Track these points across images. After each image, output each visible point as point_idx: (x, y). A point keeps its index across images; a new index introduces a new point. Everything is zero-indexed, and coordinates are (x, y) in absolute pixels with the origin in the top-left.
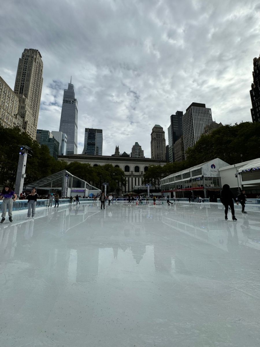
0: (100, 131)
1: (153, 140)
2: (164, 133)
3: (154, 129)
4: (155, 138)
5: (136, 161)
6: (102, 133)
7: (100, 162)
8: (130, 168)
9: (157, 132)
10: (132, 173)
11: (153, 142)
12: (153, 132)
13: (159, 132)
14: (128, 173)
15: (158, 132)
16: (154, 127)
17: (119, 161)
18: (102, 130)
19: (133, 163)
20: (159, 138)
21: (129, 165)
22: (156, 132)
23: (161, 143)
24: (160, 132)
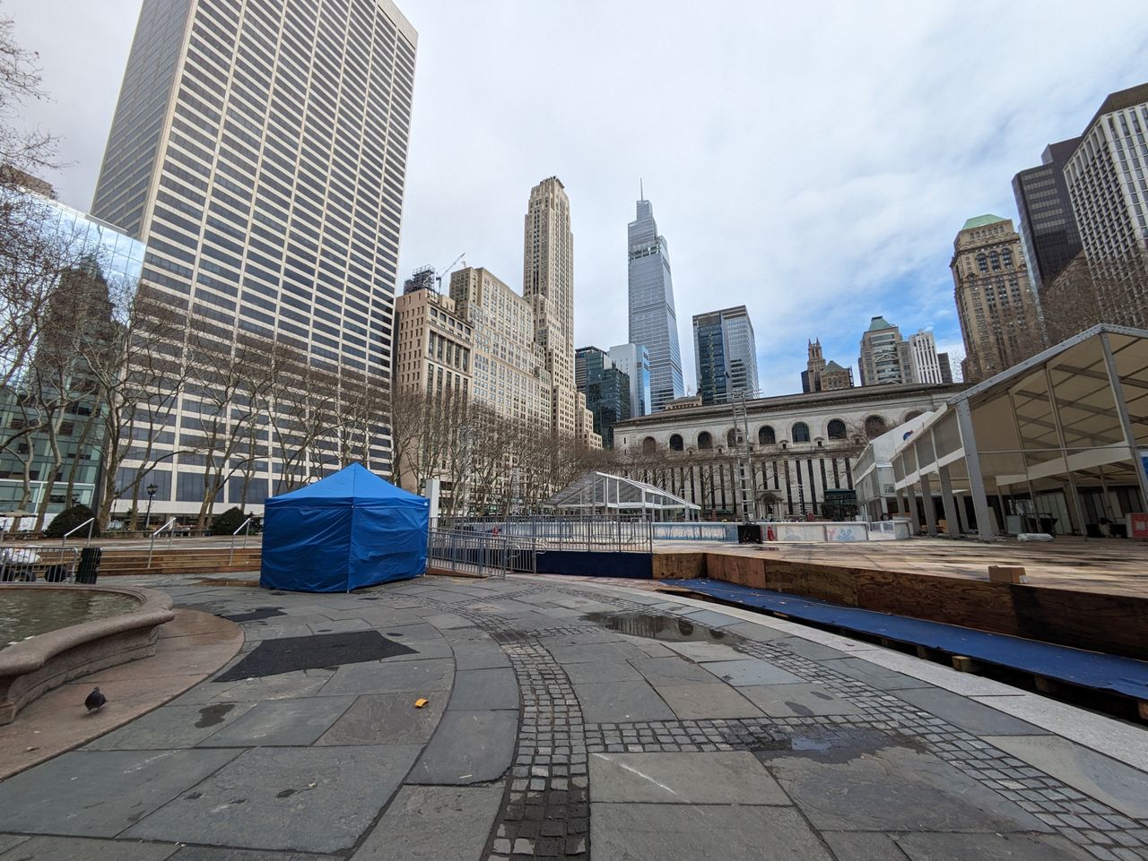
1: (966, 285)
4: (972, 275)
5: (831, 404)
6: (745, 315)
7: (714, 424)
8: (811, 431)
9: (979, 248)
10: (820, 443)
11: (968, 293)
12: (958, 253)
14: (808, 444)
15: (985, 247)
16: (962, 233)
17: (770, 414)
18: (744, 306)
19: (820, 413)
20: (998, 267)
21: (805, 420)
22: (973, 250)
24: (997, 244)
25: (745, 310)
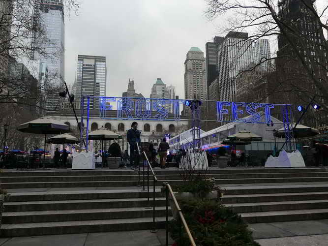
0: (102, 59)
1: (188, 72)
3: (190, 55)
4: (190, 69)
6: (105, 62)
9: (194, 60)
11: (188, 76)
12: (187, 59)
15: (196, 60)
16: (189, 52)
18: (105, 57)
20: (197, 69)
22: (191, 60)
24: (199, 60)
25: (105, 59)
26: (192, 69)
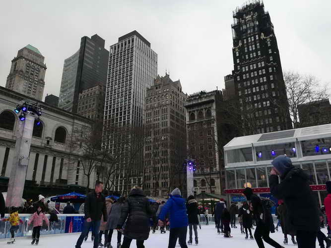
1: (17, 74)
2: (46, 68)
9: (30, 61)
13: (34, 63)
15: (32, 62)
22: (26, 59)
23: (33, 87)
24: (36, 64)
26: (24, 72)
